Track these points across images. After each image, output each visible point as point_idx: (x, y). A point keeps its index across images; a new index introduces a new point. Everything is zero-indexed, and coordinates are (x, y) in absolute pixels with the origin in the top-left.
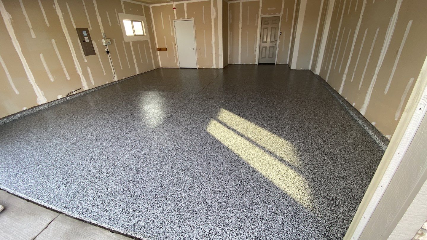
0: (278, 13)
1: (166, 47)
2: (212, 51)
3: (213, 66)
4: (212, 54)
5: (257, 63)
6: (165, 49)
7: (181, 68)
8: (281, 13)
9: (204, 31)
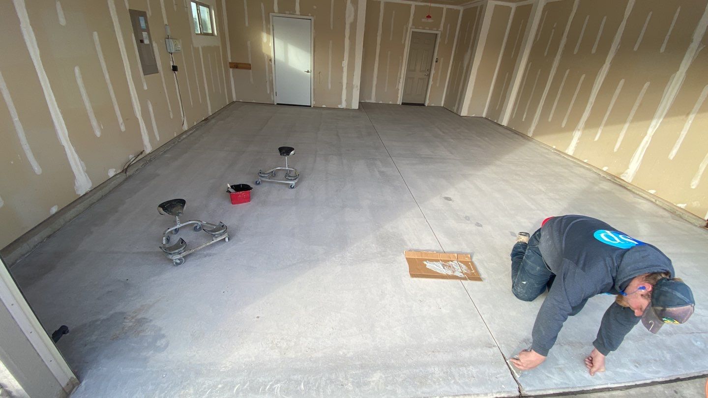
0: (435, 29)
1: (250, 63)
2: (342, 78)
3: (341, 103)
4: (341, 83)
5: (399, 102)
6: (248, 67)
7: (278, 104)
8: (440, 30)
9: (331, 42)
